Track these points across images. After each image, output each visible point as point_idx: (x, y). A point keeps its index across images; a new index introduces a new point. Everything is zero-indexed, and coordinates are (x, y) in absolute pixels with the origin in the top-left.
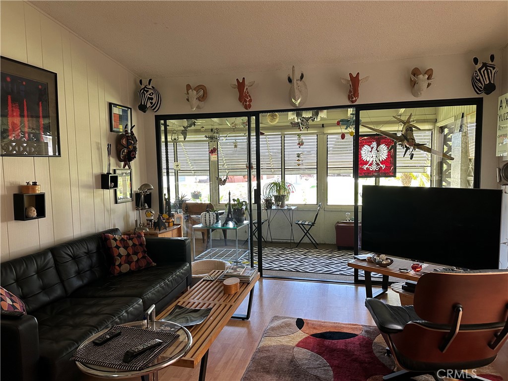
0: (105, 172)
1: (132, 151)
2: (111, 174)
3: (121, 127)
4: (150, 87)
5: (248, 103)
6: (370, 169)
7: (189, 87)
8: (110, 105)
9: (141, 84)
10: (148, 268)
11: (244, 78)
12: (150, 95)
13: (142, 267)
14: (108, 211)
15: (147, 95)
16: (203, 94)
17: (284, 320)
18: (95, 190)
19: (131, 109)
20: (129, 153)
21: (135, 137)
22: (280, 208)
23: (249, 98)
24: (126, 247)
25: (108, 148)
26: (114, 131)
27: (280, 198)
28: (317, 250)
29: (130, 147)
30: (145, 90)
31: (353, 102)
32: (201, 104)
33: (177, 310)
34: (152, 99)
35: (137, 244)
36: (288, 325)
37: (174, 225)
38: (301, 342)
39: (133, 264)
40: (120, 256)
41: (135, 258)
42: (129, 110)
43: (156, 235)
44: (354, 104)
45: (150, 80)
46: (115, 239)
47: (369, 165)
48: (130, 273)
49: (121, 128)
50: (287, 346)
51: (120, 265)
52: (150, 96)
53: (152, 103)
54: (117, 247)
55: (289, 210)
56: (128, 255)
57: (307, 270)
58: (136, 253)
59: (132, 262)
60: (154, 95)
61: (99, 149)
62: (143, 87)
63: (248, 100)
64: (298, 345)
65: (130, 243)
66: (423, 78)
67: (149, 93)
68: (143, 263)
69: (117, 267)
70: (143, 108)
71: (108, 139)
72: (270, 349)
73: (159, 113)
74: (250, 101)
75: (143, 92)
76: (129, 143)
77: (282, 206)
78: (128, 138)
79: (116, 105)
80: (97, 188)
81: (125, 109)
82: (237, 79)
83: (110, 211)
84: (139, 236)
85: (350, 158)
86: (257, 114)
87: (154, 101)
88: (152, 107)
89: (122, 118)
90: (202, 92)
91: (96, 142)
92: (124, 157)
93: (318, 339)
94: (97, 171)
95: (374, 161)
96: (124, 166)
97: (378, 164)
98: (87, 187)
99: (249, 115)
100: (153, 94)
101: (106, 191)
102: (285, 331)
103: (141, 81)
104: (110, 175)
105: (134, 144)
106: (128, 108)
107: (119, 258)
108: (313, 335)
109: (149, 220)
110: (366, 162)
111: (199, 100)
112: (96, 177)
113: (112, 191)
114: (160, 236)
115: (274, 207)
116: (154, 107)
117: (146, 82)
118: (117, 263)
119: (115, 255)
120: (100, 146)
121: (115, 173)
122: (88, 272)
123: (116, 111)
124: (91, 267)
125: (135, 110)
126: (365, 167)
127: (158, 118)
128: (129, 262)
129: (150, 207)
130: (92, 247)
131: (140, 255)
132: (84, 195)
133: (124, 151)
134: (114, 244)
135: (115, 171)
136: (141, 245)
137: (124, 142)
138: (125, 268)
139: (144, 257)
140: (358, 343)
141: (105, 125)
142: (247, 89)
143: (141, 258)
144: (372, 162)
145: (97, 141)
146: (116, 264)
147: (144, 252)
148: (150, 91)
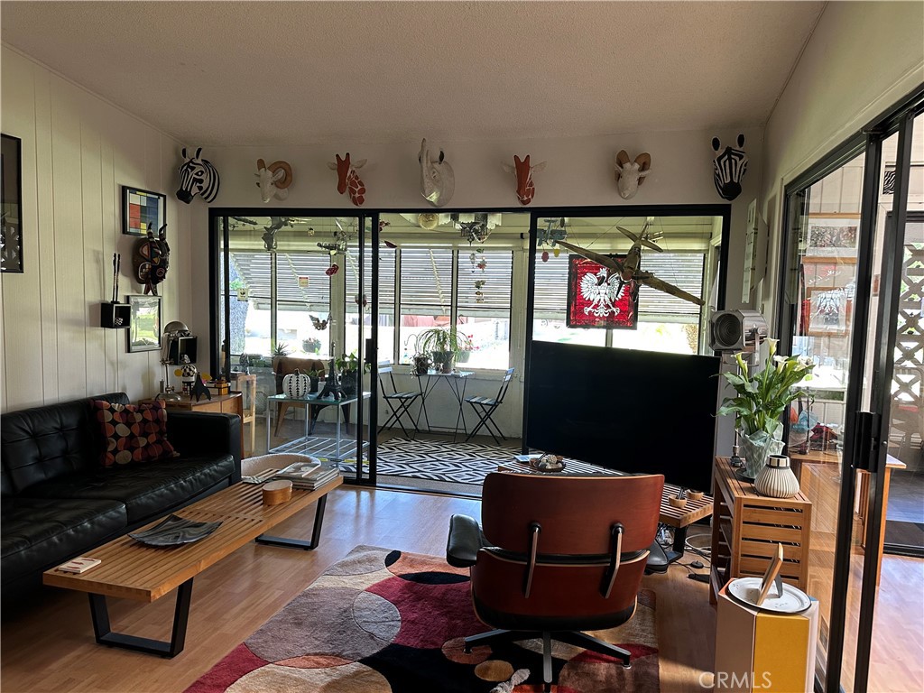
0: (109, 300)
1: (159, 267)
2: (118, 303)
3: (144, 226)
4: (199, 161)
5: (357, 195)
6: (595, 314)
7: (261, 164)
8: (124, 189)
9: (185, 156)
10: (166, 458)
11: (348, 154)
12: (197, 174)
13: (154, 457)
14: (112, 364)
15: (193, 174)
16: (285, 175)
17: (369, 552)
18: (88, 329)
19: (164, 197)
20: (154, 269)
21: (166, 244)
22: (440, 373)
23: (360, 187)
24: (129, 424)
25: (115, 261)
26: (129, 233)
27: (443, 358)
28: (498, 448)
29: (155, 260)
30: (190, 166)
31: (524, 203)
32: (283, 193)
33: (170, 522)
34: (201, 181)
35: (151, 419)
36: (371, 560)
37: (230, 392)
38: (378, 585)
39: (139, 451)
40: (116, 436)
41: (143, 442)
42: (162, 198)
43: (188, 407)
44: (527, 206)
45: (200, 150)
46: (112, 410)
47: (593, 308)
48: (133, 466)
49: (144, 229)
50: (351, 590)
51: (115, 452)
52: (198, 177)
53: (200, 188)
54: (114, 423)
55: (456, 377)
56: (132, 436)
57: (459, 480)
58: (145, 434)
59: (137, 448)
60: (204, 175)
61: (99, 260)
62: (187, 160)
63: (357, 190)
64: (368, 590)
65: (139, 417)
66: (632, 168)
67: (195, 171)
68: (156, 451)
69: (110, 455)
70: (184, 196)
71: (119, 246)
72: (322, 592)
73: (216, 205)
74: (362, 191)
75: (186, 169)
76: (153, 254)
77: (446, 369)
78: (152, 245)
79: (134, 190)
80: (93, 325)
81: (153, 198)
82: (337, 156)
83: (116, 365)
84: (156, 408)
85: (564, 292)
86: (374, 213)
87: (205, 185)
88: (202, 194)
89: (147, 212)
90: (281, 173)
91: (94, 251)
92: (146, 276)
93: (406, 581)
94: (94, 297)
95: (602, 300)
96: (147, 292)
97: (608, 306)
98: (74, 323)
99: (361, 214)
100: (202, 172)
101: (111, 332)
102: (361, 569)
103: (184, 151)
104: (115, 305)
105: (162, 255)
106: (160, 195)
107: (114, 440)
108: (400, 576)
109: (187, 382)
110: (589, 303)
111: (278, 187)
112: (92, 307)
113: (122, 331)
114: (195, 409)
115: (432, 372)
116: (206, 195)
117: (191, 152)
118: (111, 448)
119: (108, 435)
120: (101, 257)
121: (128, 303)
122: (58, 460)
123: (134, 199)
124: (65, 453)
125: (172, 197)
126: (587, 310)
127: (214, 213)
128: (132, 449)
129: (193, 360)
130: (71, 420)
131: (153, 438)
132: (66, 335)
133: (144, 267)
134: (108, 417)
135: (128, 298)
136: (158, 421)
137: (145, 251)
138: (124, 457)
139: (159, 441)
140: (465, 590)
141: (113, 222)
142: (353, 172)
143: (153, 443)
144: (599, 302)
145: (96, 248)
146: (109, 450)
147: (161, 433)
148: (198, 169)
